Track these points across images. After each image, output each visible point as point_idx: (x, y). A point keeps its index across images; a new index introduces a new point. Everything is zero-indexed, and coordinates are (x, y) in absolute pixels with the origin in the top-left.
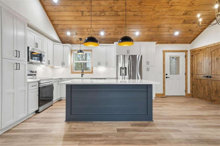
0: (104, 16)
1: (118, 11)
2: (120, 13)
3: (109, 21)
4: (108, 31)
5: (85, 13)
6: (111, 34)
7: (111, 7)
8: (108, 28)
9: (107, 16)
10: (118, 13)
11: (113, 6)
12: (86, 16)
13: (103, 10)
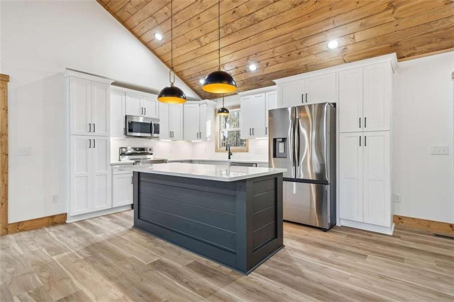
0: (232, 33)
1: (251, 12)
2: (260, 14)
3: (250, 40)
4: (259, 59)
5: (202, 39)
6: (269, 65)
7: (234, 12)
8: (256, 54)
9: (240, 31)
10: (256, 16)
11: (237, 7)
12: (207, 44)
13: (225, 22)
